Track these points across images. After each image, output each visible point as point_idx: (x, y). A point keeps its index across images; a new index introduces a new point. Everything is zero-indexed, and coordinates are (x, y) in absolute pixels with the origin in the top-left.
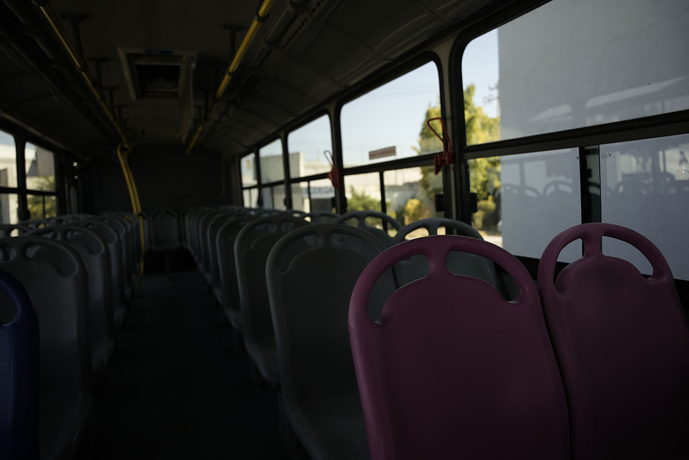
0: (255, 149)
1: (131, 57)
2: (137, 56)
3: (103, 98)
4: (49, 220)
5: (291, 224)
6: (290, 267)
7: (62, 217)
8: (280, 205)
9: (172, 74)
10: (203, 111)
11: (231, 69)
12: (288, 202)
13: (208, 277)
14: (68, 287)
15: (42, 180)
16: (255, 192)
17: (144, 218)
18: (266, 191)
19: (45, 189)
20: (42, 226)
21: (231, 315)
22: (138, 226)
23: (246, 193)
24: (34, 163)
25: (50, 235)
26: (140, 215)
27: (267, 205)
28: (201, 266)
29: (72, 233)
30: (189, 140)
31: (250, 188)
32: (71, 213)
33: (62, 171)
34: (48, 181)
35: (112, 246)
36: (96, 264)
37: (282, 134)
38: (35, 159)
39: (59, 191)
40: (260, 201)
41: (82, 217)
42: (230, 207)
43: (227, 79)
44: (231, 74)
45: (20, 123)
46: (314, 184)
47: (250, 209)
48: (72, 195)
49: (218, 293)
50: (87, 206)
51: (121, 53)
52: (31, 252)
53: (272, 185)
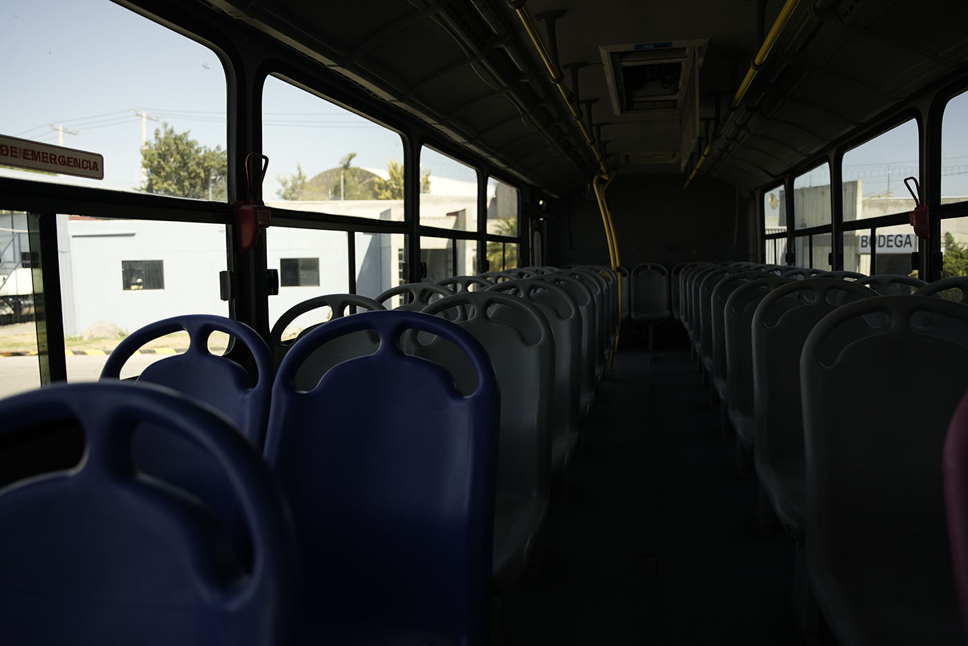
0: (787, 179)
1: (616, 57)
2: (623, 55)
3: (580, 117)
4: (509, 272)
5: (841, 293)
6: (839, 359)
7: (524, 270)
8: (822, 263)
9: (669, 75)
10: (712, 123)
11: (757, 61)
12: (837, 258)
13: (707, 361)
14: (530, 357)
15: (502, 223)
16: (782, 243)
17: (624, 275)
18: (799, 241)
19: (504, 234)
20: (500, 281)
21: (737, 419)
22: (615, 285)
23: (769, 244)
24: (494, 200)
25: (511, 292)
26: (618, 269)
27: (802, 262)
28: (698, 346)
30: (690, 166)
31: (775, 237)
32: (533, 265)
33: (526, 211)
34: (508, 223)
35: (583, 309)
36: (563, 330)
37: (832, 155)
38: (495, 196)
39: (521, 238)
40: (790, 256)
41: (548, 271)
42: (744, 264)
43: (751, 72)
44: (756, 67)
45: (484, 154)
47: (774, 268)
48: (536, 241)
49: (720, 386)
50: (553, 257)
51: (604, 54)
52: (491, 311)
53: (811, 232)
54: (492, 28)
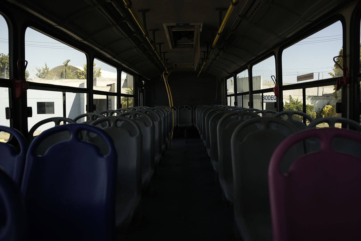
0: (234, 74)
1: (169, 28)
2: (172, 27)
3: (156, 49)
4: (130, 108)
5: (250, 116)
6: (244, 140)
7: (135, 108)
8: (247, 106)
9: (190, 35)
10: (206, 53)
11: (219, 32)
12: (251, 104)
13: (205, 142)
14: (133, 141)
15: (129, 89)
16: (233, 98)
17: (175, 110)
18: (239, 97)
19: (130, 94)
20: (126, 112)
21: (214, 163)
22: (171, 114)
23: (229, 98)
25: (129, 116)
26: (172, 108)
27: (240, 105)
28: (201, 136)
29: (139, 116)
30: (199, 69)
31: (231, 96)
32: (140, 106)
33: (137, 85)
34: (131, 89)
35: (156, 123)
36: (148, 131)
37: (249, 66)
38: (126, 79)
39: (135, 95)
40: (236, 103)
41: (145, 108)
42: (220, 106)
43: (217, 36)
44: (219, 34)
45: (120, 62)
46: (265, 94)
47: (230, 107)
48: (141, 97)
49: (209, 151)
50: (147, 103)
51: (165, 26)
52: (120, 124)
53: (243, 94)
54: (121, 14)
